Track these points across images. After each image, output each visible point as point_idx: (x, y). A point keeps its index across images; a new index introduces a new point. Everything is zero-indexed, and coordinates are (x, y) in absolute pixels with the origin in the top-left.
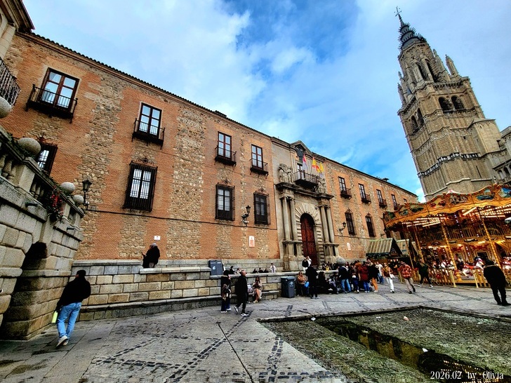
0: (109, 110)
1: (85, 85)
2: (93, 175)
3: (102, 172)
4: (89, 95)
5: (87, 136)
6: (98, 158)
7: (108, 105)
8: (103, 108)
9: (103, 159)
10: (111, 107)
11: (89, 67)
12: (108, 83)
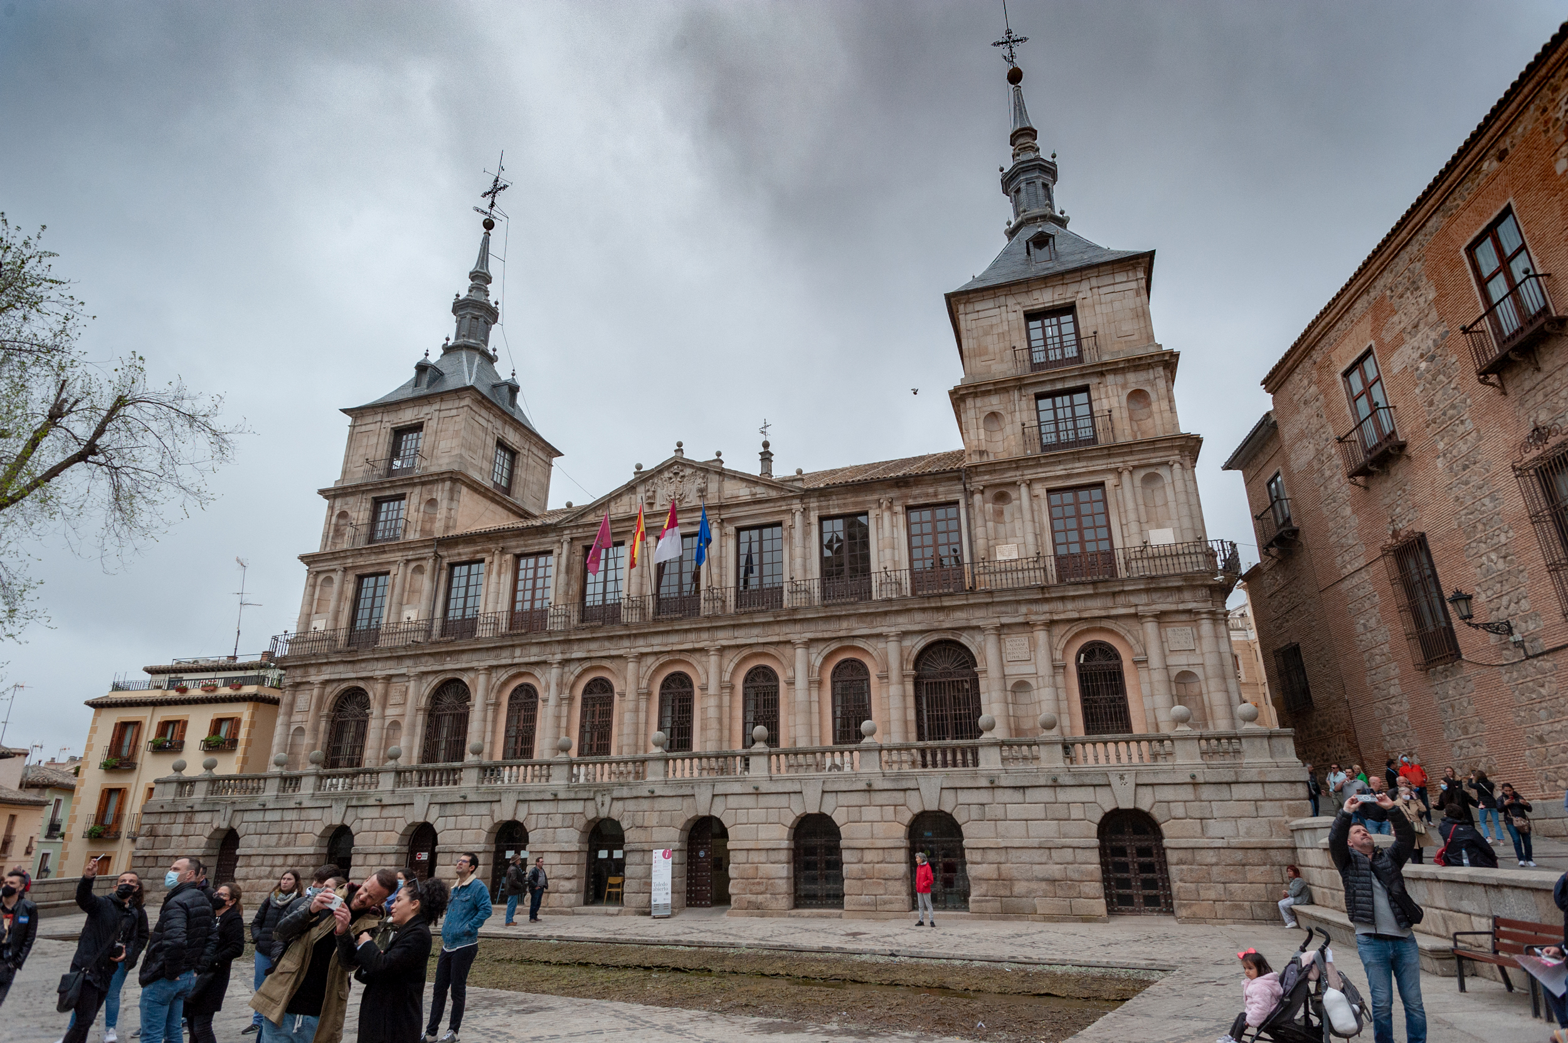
0: (1433, 358)
1: (1381, 343)
2: (1493, 556)
3: (1503, 539)
4: (1397, 362)
5: (1440, 463)
6: (1478, 505)
7: (1424, 347)
8: (1423, 365)
9: (1486, 501)
10: (1430, 343)
11: (1365, 297)
12: (1400, 289)
